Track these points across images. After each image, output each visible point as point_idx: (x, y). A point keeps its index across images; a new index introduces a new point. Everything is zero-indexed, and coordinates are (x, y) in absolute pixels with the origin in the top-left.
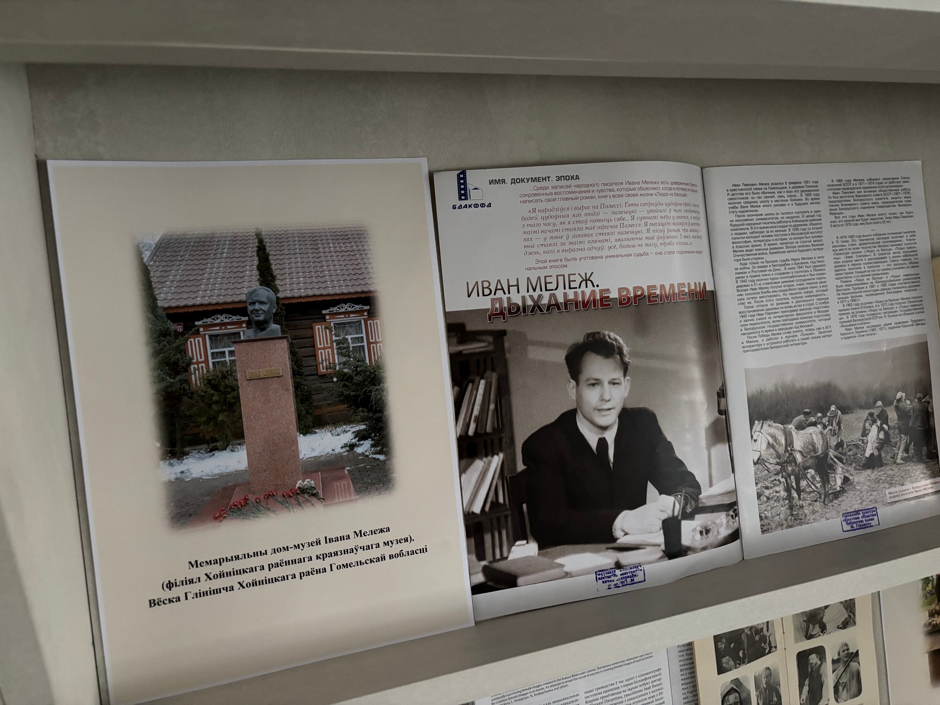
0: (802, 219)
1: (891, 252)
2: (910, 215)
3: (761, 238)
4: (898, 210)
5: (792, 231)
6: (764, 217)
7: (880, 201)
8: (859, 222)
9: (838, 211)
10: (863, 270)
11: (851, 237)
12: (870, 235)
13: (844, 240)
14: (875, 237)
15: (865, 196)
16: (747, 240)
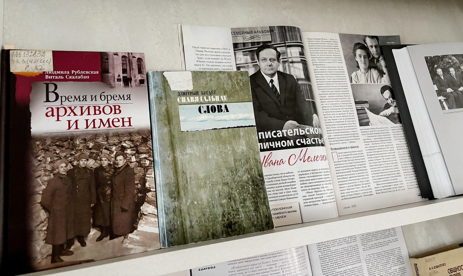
0: (350, 250)
1: (391, 258)
2: (396, 240)
3: (333, 262)
4: (391, 238)
5: (346, 256)
6: (333, 252)
7: (382, 236)
8: (375, 247)
9: (365, 243)
10: (380, 269)
11: (373, 254)
12: (381, 252)
13: (370, 256)
14: (383, 253)
15: (376, 234)
16: (328, 263)
